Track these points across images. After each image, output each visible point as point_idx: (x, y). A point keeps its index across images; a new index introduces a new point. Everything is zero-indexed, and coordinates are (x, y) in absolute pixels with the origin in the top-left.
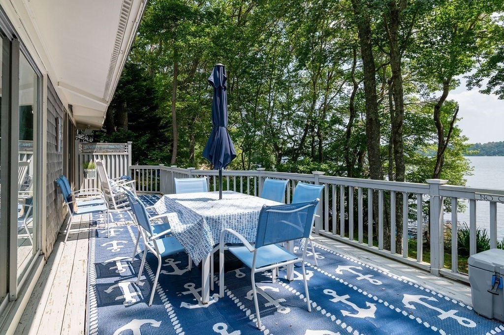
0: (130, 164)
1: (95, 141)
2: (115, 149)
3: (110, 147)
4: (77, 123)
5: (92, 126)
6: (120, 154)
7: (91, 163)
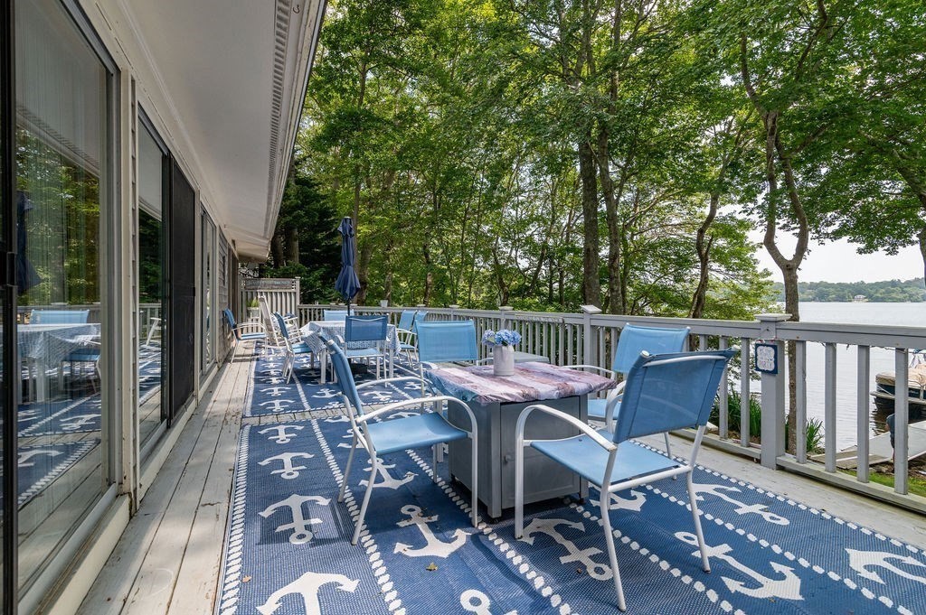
0: (298, 303)
1: (260, 276)
2: (281, 286)
3: (275, 283)
4: (240, 255)
5: (257, 259)
6: (286, 291)
7: (254, 301)
